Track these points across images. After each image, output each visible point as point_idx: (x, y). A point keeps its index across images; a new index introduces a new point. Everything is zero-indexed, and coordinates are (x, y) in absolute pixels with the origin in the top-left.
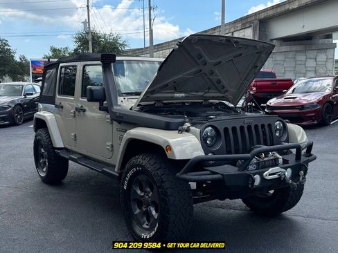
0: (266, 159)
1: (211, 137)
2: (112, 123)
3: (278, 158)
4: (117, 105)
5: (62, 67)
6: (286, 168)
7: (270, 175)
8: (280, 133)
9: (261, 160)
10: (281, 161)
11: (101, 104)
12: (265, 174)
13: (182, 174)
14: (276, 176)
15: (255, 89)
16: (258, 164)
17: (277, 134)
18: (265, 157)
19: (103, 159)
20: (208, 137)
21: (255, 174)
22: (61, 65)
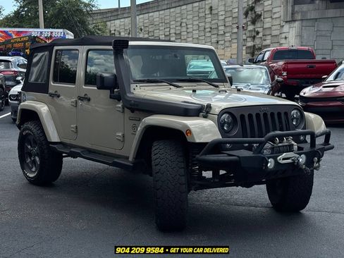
0: (280, 145)
1: (228, 123)
2: (123, 112)
3: (293, 145)
4: (130, 92)
5: (57, 51)
6: (300, 154)
7: (284, 159)
8: (297, 122)
9: (275, 145)
10: (295, 147)
11: (112, 92)
12: (279, 158)
13: (202, 155)
14: (289, 161)
15: (285, 74)
16: (272, 149)
17: (294, 123)
18: (280, 143)
19: (112, 151)
20: (225, 122)
21: (269, 158)
22: (56, 48)
